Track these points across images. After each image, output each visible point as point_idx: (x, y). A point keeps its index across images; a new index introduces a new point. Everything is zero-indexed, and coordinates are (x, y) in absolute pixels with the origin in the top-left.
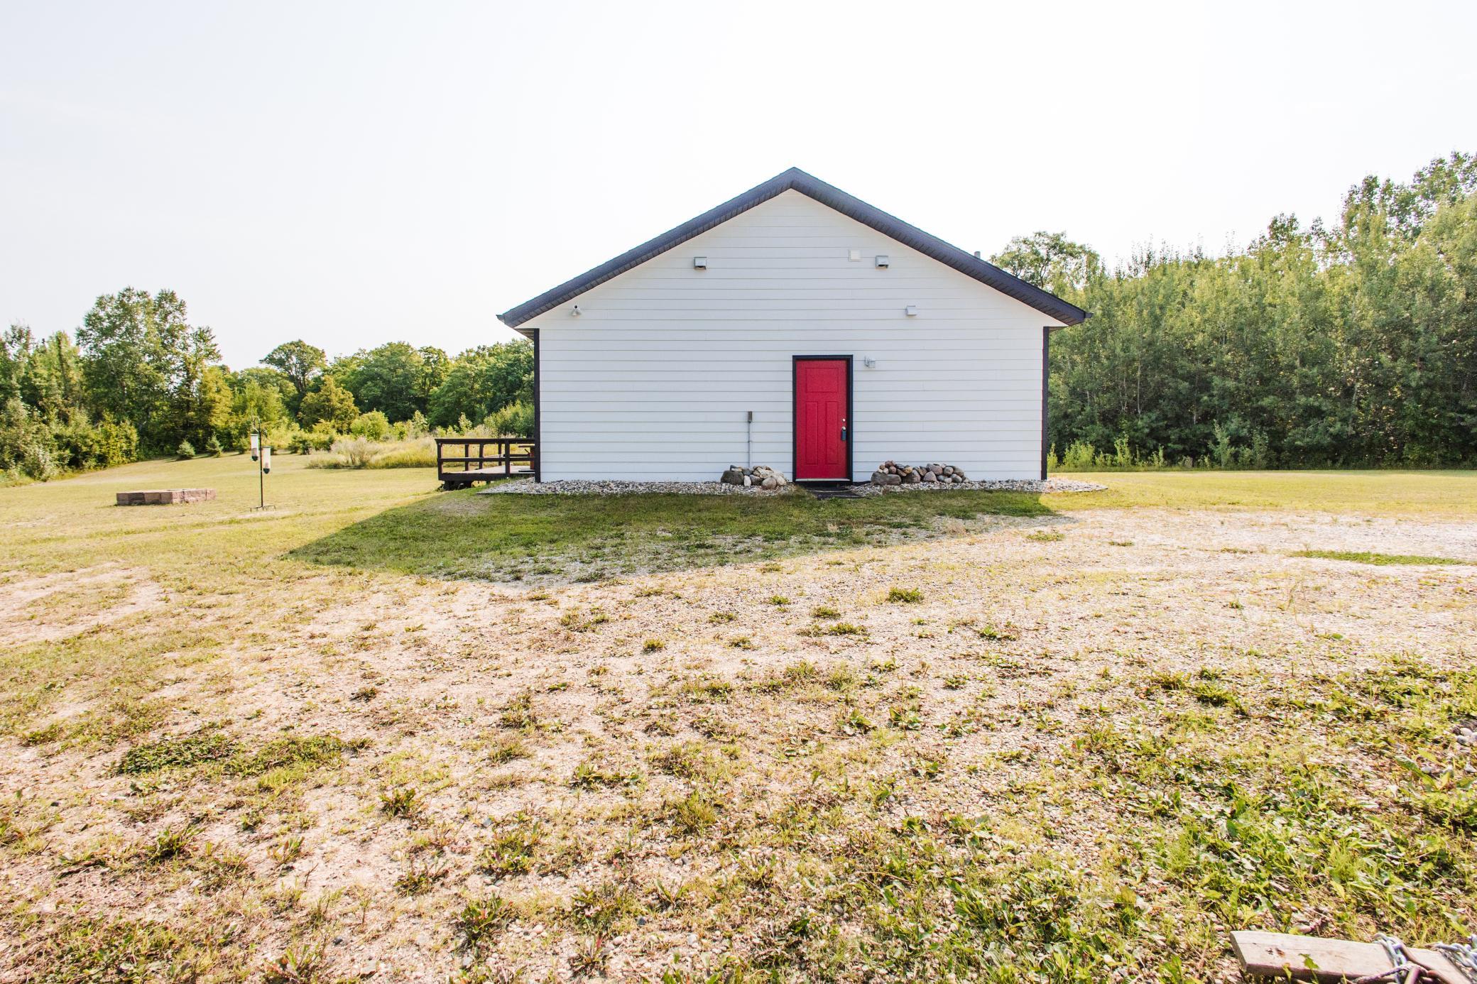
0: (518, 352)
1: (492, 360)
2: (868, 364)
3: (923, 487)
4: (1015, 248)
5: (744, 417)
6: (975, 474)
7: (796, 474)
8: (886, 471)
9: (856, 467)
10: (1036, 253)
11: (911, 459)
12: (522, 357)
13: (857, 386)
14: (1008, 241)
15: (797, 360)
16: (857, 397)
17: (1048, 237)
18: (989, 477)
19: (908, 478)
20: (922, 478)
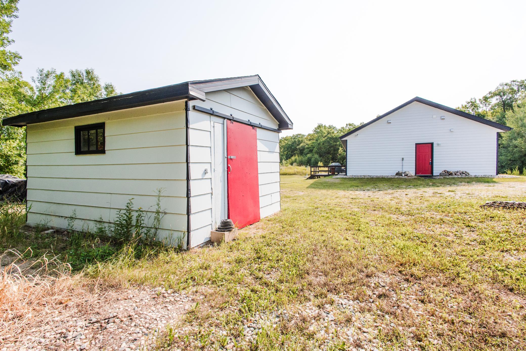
0: (295, 139)
1: (286, 141)
2: (438, 145)
3: (455, 176)
4: (501, 88)
5: (401, 159)
6: (473, 173)
7: (416, 174)
8: (444, 172)
9: (434, 172)
10: (512, 89)
11: (452, 169)
12: (297, 140)
13: (434, 151)
14: (498, 85)
15: (416, 144)
16: (434, 153)
17: (518, 82)
18: (477, 174)
19: (451, 174)
20: (455, 174)
